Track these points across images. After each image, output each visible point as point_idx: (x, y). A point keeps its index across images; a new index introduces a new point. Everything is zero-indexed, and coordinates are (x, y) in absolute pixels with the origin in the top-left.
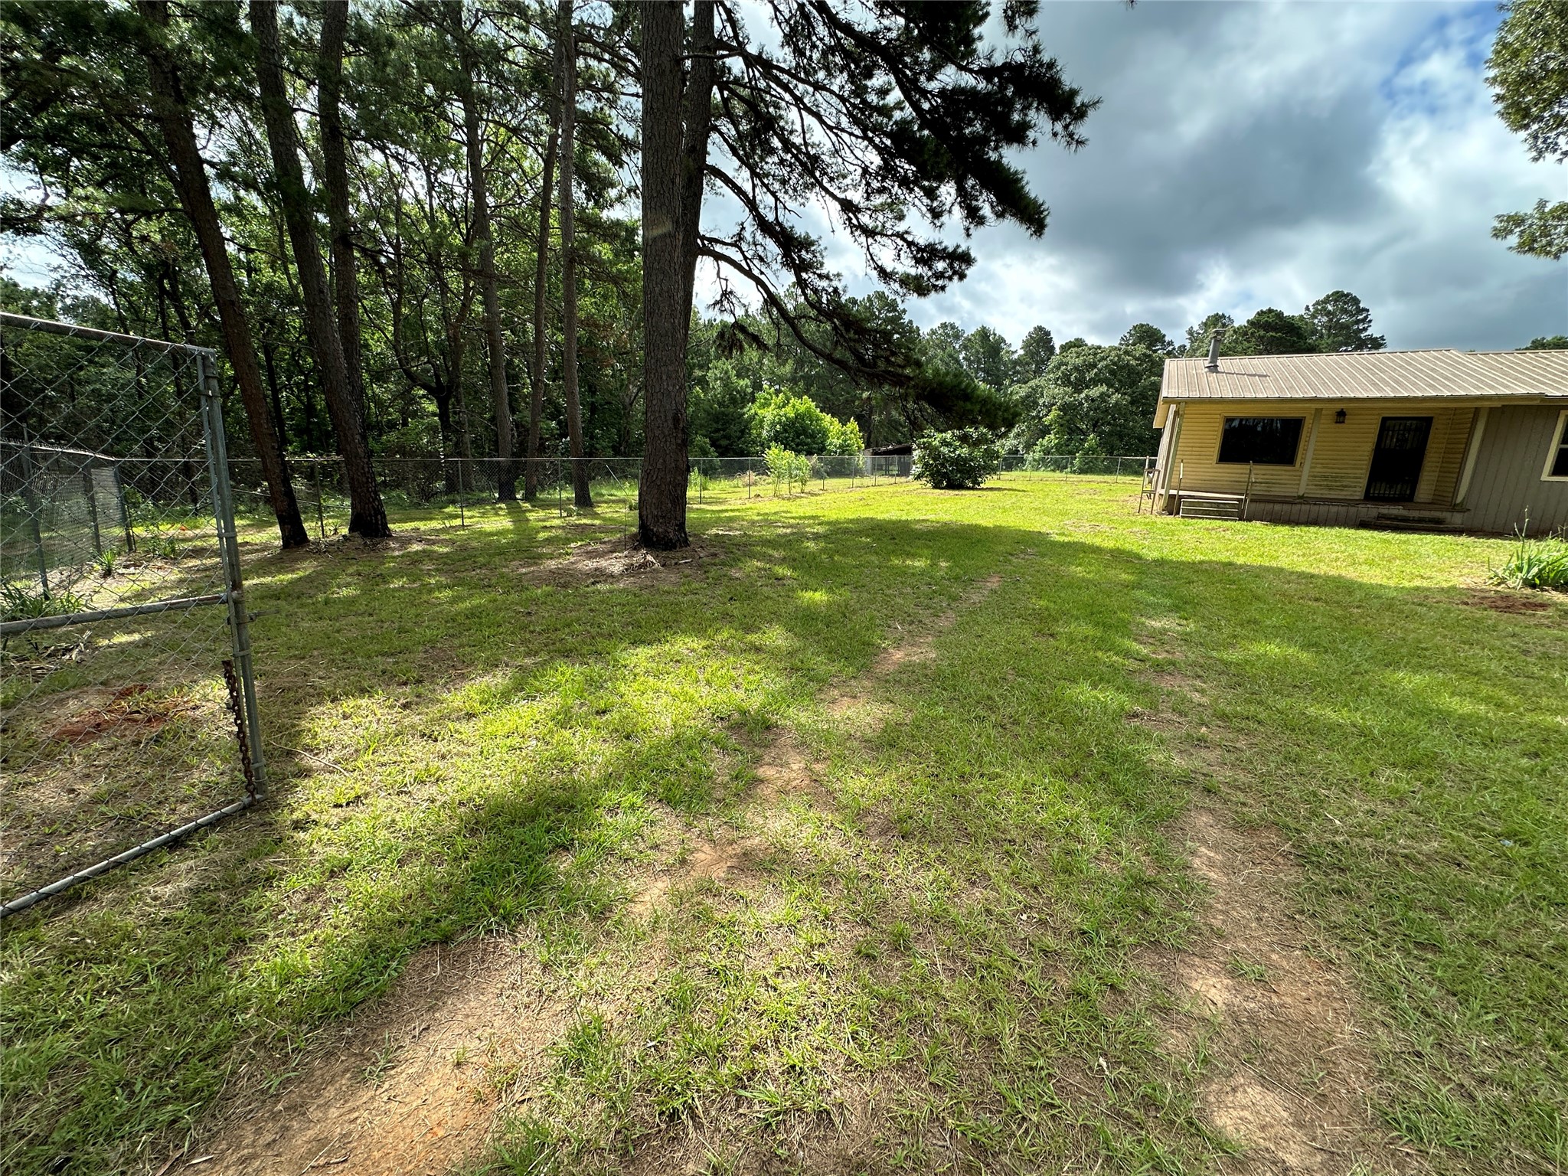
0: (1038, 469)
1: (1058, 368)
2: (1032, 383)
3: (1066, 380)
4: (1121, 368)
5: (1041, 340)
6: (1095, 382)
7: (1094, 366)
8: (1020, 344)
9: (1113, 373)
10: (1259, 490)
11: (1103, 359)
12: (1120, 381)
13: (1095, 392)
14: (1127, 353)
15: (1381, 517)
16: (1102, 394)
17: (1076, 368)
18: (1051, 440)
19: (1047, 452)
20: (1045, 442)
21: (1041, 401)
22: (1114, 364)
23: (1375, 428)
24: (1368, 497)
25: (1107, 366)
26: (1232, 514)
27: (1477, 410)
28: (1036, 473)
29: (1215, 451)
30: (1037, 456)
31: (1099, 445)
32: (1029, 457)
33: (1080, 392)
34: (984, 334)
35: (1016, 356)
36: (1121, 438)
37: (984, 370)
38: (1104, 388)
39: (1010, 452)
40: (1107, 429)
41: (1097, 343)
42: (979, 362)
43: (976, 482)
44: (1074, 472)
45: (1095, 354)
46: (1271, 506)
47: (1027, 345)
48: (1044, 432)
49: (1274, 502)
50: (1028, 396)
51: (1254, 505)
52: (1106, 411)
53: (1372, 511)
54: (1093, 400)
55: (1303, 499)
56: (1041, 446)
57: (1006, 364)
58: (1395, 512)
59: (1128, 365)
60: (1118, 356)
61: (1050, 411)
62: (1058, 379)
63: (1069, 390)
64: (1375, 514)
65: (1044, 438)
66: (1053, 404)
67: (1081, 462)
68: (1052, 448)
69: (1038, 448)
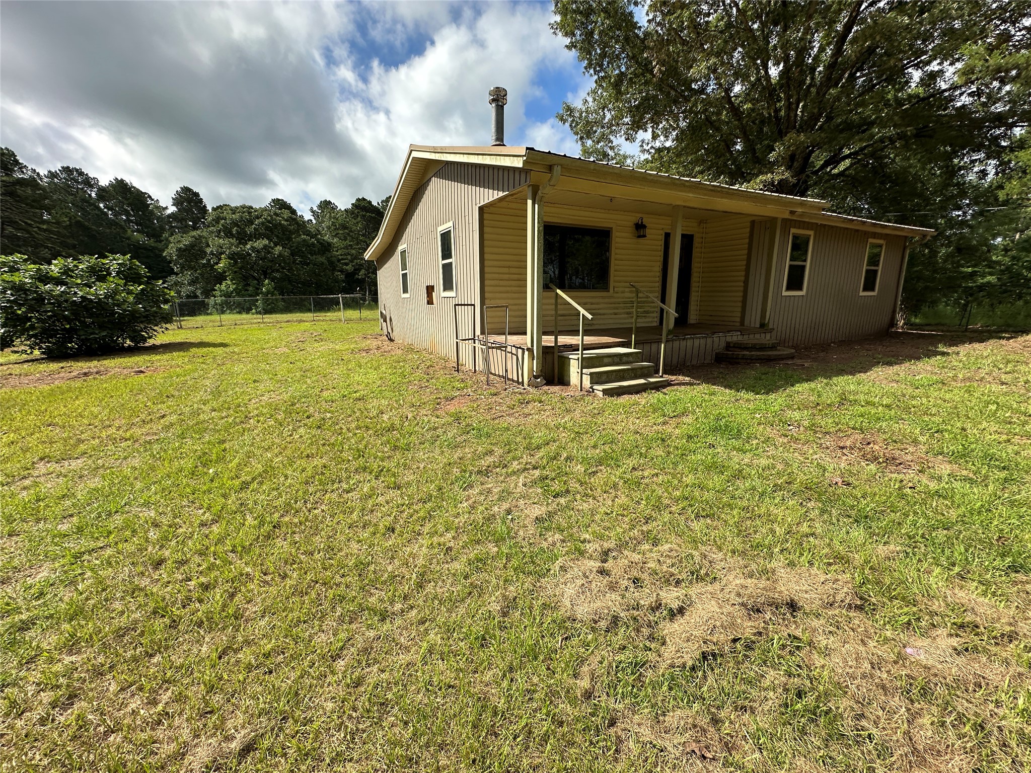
0: (223, 312)
1: (218, 223)
2: (194, 234)
3: (228, 232)
4: (275, 226)
5: (190, 199)
6: (256, 236)
7: (252, 223)
8: (171, 202)
9: (267, 228)
11: (257, 217)
12: (277, 237)
13: (260, 243)
14: (276, 214)
15: (729, 346)
16: (265, 246)
17: (235, 223)
18: (228, 285)
19: (228, 295)
20: (223, 287)
21: (208, 250)
22: (269, 222)
23: (662, 243)
25: (263, 223)
26: (648, 372)
28: (223, 317)
30: (219, 300)
31: (275, 289)
32: (211, 301)
33: (245, 244)
34: (123, 187)
35: (170, 211)
37: (135, 222)
38: (265, 242)
39: (190, 297)
40: (277, 275)
41: (249, 204)
44: (260, 313)
45: (250, 213)
47: (177, 202)
48: (221, 278)
50: (192, 246)
52: (273, 260)
53: (720, 340)
54: (259, 251)
55: (674, 334)
56: (221, 291)
57: (158, 218)
58: (735, 339)
59: (280, 224)
60: (271, 216)
61: (220, 259)
62: (220, 231)
63: (234, 241)
64: (723, 344)
65: (221, 284)
66: (222, 253)
67: (263, 304)
68: (232, 292)
69: (218, 293)
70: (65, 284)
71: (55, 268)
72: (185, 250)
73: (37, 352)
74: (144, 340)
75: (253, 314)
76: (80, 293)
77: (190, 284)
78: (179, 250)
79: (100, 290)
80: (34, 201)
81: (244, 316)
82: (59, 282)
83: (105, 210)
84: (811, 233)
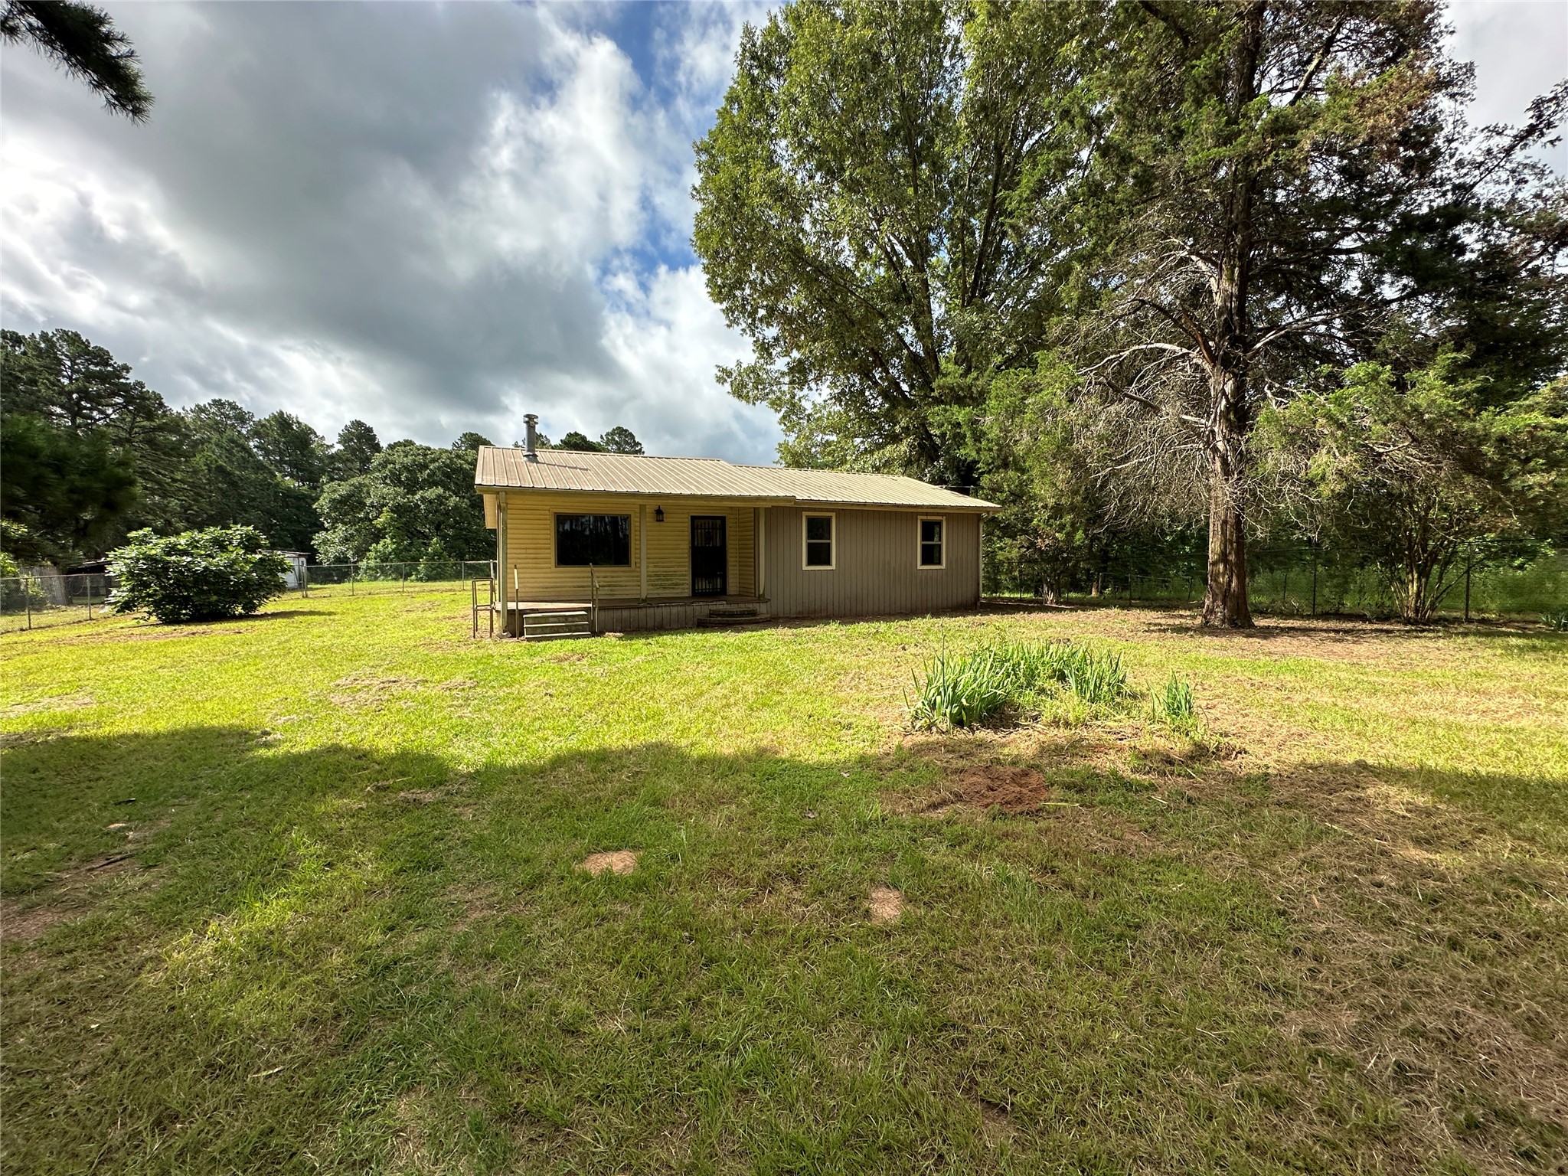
0: (376, 579)
1: (384, 467)
2: (354, 481)
3: (395, 479)
4: (454, 471)
5: (360, 437)
6: (431, 483)
7: (427, 467)
8: (336, 438)
9: (446, 474)
10: (603, 594)
11: (433, 461)
12: (455, 484)
13: (431, 493)
14: (458, 456)
15: (712, 614)
16: (439, 496)
17: (406, 468)
18: (387, 544)
19: (385, 558)
20: (380, 547)
21: (368, 502)
22: (447, 466)
23: (688, 525)
24: (697, 594)
25: (439, 468)
26: (582, 628)
27: (756, 510)
28: (374, 584)
29: (551, 553)
30: (373, 563)
31: (444, 549)
32: (363, 564)
33: (414, 493)
34: (283, 422)
35: (333, 451)
36: (467, 541)
37: (290, 464)
38: (440, 490)
39: (338, 560)
40: (450, 532)
41: (425, 444)
42: (281, 454)
43: (250, 607)
44: (421, 580)
45: (425, 455)
46: (617, 613)
47: (345, 439)
48: (378, 536)
49: (621, 608)
50: (350, 496)
51: (602, 613)
52: (447, 513)
53: (702, 608)
54: (430, 502)
55: (648, 602)
56: (376, 552)
57: (320, 459)
58: (721, 607)
59: (461, 468)
60: (450, 459)
61: (381, 512)
62: (386, 478)
63: (401, 490)
64: (707, 612)
65: (377, 543)
66: (384, 505)
67: (426, 569)
68: (390, 554)
69: (372, 554)
70: (192, 555)
71: (183, 540)
72: (340, 502)
73: (154, 619)
74: (254, 607)
75: (412, 581)
76: (204, 564)
77: (341, 543)
78: (332, 501)
79: (220, 560)
80: (172, 449)
81: (400, 583)
82: (185, 553)
83: (255, 450)
84: (833, 515)
